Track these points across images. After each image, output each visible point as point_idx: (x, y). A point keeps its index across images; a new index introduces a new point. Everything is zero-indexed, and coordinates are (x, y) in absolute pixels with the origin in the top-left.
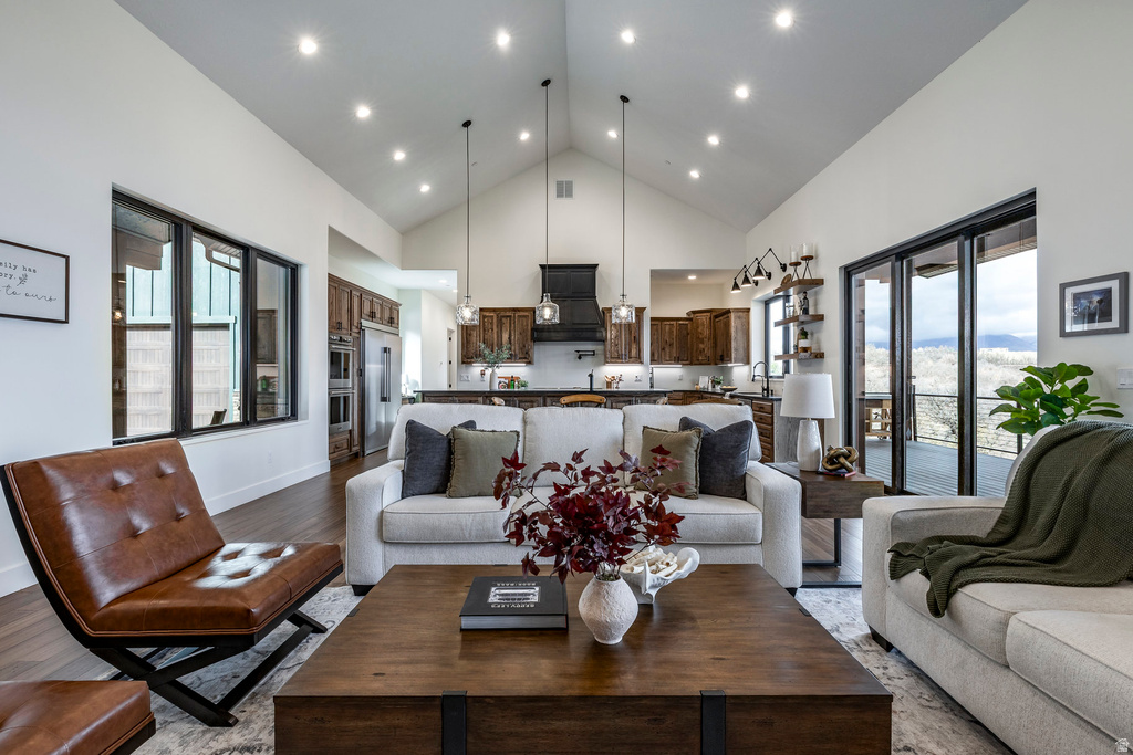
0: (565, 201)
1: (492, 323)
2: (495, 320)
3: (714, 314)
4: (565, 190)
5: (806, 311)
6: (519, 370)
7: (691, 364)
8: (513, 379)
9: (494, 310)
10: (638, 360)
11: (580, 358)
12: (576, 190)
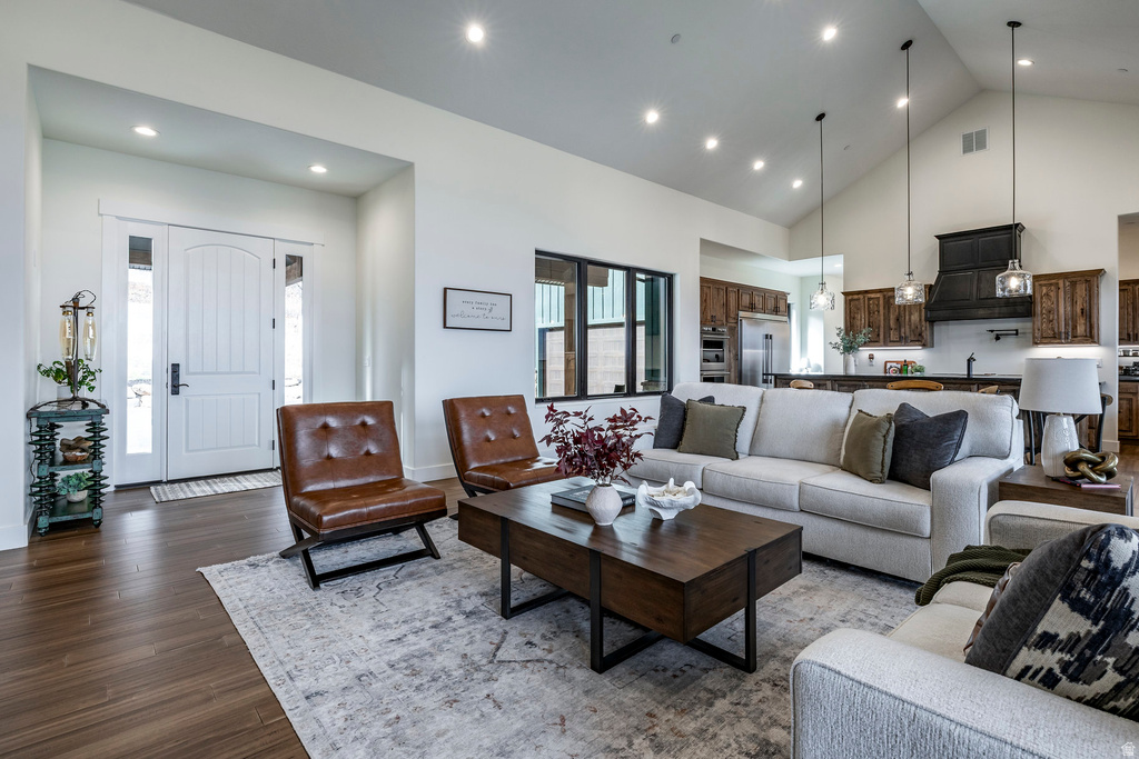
1: (878, 305)
2: (881, 302)
6: (915, 355)
8: (906, 364)
9: (880, 291)
12: (989, 141)
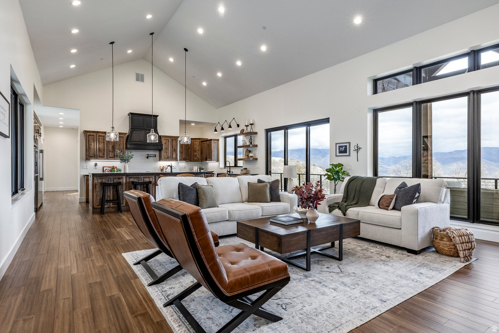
0: (140, 83)
3: (201, 140)
4: (140, 78)
5: (251, 143)
7: (190, 161)
10: (176, 159)
11: (147, 158)
